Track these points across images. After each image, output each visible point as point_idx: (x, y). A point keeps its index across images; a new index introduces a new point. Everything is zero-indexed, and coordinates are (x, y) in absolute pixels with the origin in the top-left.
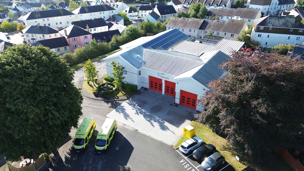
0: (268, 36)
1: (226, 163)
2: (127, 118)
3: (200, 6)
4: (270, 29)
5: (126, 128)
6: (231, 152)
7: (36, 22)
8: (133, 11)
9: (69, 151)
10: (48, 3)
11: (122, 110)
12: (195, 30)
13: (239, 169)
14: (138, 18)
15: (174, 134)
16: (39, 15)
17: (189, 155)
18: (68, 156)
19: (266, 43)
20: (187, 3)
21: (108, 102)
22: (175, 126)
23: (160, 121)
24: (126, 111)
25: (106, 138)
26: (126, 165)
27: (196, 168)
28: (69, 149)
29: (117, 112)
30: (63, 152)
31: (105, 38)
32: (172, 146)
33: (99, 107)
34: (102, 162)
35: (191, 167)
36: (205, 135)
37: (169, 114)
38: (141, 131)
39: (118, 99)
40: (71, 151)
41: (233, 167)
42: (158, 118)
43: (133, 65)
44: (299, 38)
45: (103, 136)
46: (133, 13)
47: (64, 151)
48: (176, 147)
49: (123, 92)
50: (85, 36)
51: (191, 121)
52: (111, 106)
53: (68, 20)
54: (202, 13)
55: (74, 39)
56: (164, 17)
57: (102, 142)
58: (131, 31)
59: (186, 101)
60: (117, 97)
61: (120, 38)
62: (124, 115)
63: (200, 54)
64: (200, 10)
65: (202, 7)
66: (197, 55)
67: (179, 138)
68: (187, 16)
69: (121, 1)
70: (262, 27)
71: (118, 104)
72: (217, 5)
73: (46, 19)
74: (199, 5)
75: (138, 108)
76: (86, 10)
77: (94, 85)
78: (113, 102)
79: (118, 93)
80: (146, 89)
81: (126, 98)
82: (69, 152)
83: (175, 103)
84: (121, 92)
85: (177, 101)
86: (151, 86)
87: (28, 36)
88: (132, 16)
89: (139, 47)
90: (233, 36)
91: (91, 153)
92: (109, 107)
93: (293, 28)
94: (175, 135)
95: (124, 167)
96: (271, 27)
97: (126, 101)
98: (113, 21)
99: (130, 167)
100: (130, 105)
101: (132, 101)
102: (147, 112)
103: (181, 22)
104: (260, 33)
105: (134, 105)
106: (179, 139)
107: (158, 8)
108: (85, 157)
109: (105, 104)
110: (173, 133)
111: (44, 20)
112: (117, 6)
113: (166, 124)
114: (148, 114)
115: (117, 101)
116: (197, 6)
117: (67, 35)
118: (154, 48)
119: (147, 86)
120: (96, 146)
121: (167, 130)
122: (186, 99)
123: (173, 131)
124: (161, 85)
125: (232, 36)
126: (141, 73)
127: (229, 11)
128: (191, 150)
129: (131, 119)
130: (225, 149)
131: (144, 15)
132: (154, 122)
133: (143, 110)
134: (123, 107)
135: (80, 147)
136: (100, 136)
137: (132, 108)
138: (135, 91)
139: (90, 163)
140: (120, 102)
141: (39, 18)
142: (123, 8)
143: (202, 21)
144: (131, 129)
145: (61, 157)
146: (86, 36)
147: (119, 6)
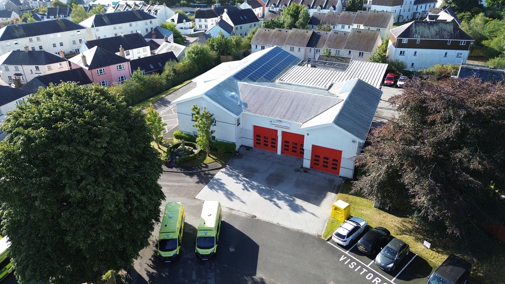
0: (416, 52)
1: (412, 254)
2: (232, 199)
3: (300, 9)
4: (418, 42)
5: (235, 214)
6: (413, 236)
7: (16, 44)
8: (184, 21)
9: (150, 263)
10: (21, 11)
11: (218, 185)
12: (300, 48)
13: (433, 261)
14: (194, 31)
15: (316, 216)
16: (22, 32)
17: (351, 247)
18: (152, 270)
19: (413, 64)
20: (273, 5)
21: (191, 175)
22: (314, 204)
23: (287, 198)
24: (225, 186)
25: (213, 234)
26: (256, 274)
27: (368, 266)
28: (150, 259)
29: (211, 189)
30: (140, 265)
31: (152, 67)
32: (319, 236)
33: (179, 184)
34: (213, 274)
35: (360, 267)
36: (365, 213)
37: (298, 185)
38: (260, 216)
39: (208, 168)
40: (153, 262)
41: (423, 258)
42: (282, 194)
43: (228, 110)
44: (461, 54)
45: (208, 231)
46: (185, 24)
47: (142, 264)
48: (326, 237)
49: (212, 156)
50: (118, 65)
51: (337, 193)
52: (198, 180)
53: (74, 38)
54: (304, 20)
55: (101, 70)
56: (239, 28)
57: (207, 242)
58: (196, 54)
59: (321, 163)
60: (204, 165)
61: (179, 66)
62: (225, 194)
63: (328, 86)
64: (300, 16)
65: (302, 10)
66: (323, 87)
67: (325, 222)
68: (280, 26)
69: (161, 4)
70: (405, 41)
71: (210, 176)
72: (321, 6)
73: (34, 38)
74: (298, 8)
75: (244, 180)
76: (105, 20)
77: (159, 148)
78: (200, 174)
79: (205, 158)
80: (248, 148)
81: (221, 166)
82: (152, 264)
83: (302, 167)
84: (209, 156)
85: (307, 163)
86: (257, 143)
87: (7, 70)
88: (183, 28)
89: (229, 79)
90: (362, 55)
91: (190, 262)
92: (196, 183)
93: (451, 40)
94: (318, 218)
95: (253, 279)
96: (419, 39)
97: (221, 170)
98: (156, 38)
99: (264, 278)
100: (230, 176)
101: (230, 168)
102: (262, 186)
103: (276, 36)
104: (403, 50)
105: (237, 176)
106: (326, 225)
107: (228, 13)
108: (181, 270)
109: (188, 178)
110: (314, 215)
111: (31, 40)
112: (156, 11)
113: (299, 202)
114: (264, 188)
115: (206, 171)
116: (294, 9)
117: (87, 66)
118: (253, 79)
119: (250, 143)
120: (197, 248)
121: (303, 212)
122: (322, 160)
123: (314, 213)
124: (275, 139)
125: (360, 55)
126: (241, 122)
127: (343, 16)
128: (352, 239)
129: (239, 198)
130: (403, 232)
131: (203, 27)
132: (278, 200)
133: (253, 182)
134: (219, 181)
135: (170, 254)
136: (203, 231)
137: (235, 181)
138: (232, 153)
139: (194, 277)
140: (211, 172)
141: (21, 37)
142: (166, 15)
143: (310, 33)
144: (244, 215)
145: (140, 273)
146: (120, 64)
147: (159, 11)
